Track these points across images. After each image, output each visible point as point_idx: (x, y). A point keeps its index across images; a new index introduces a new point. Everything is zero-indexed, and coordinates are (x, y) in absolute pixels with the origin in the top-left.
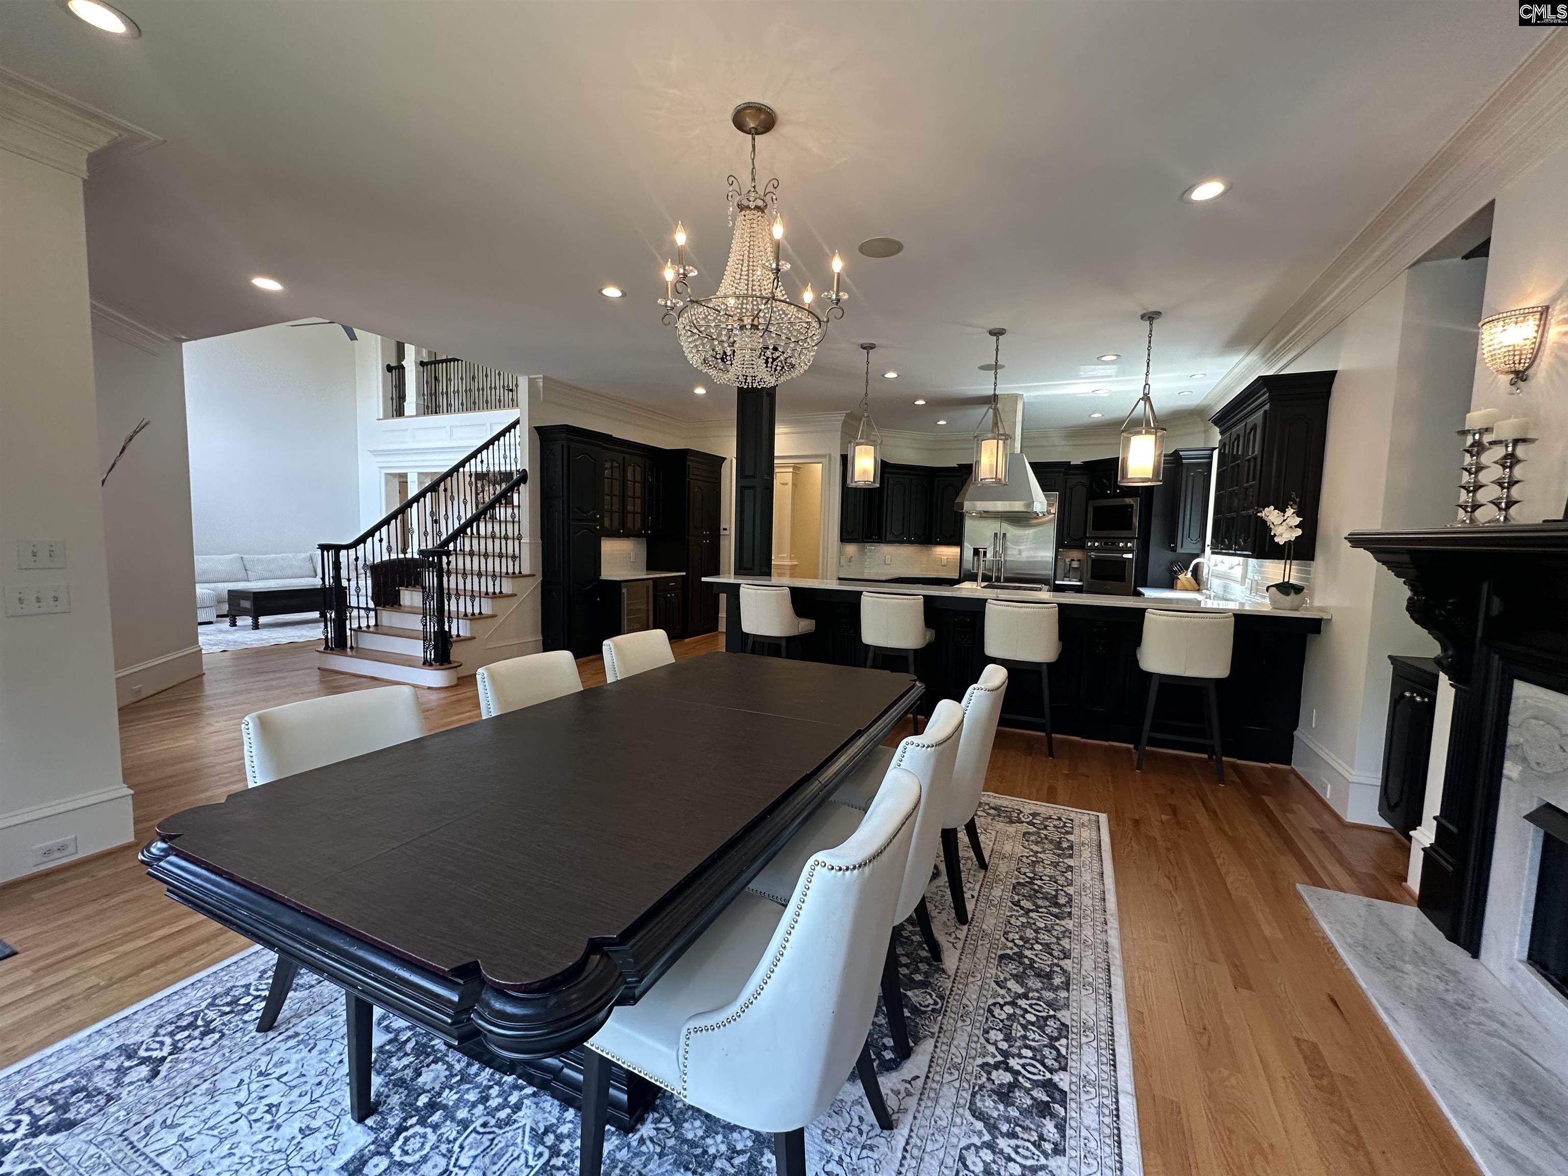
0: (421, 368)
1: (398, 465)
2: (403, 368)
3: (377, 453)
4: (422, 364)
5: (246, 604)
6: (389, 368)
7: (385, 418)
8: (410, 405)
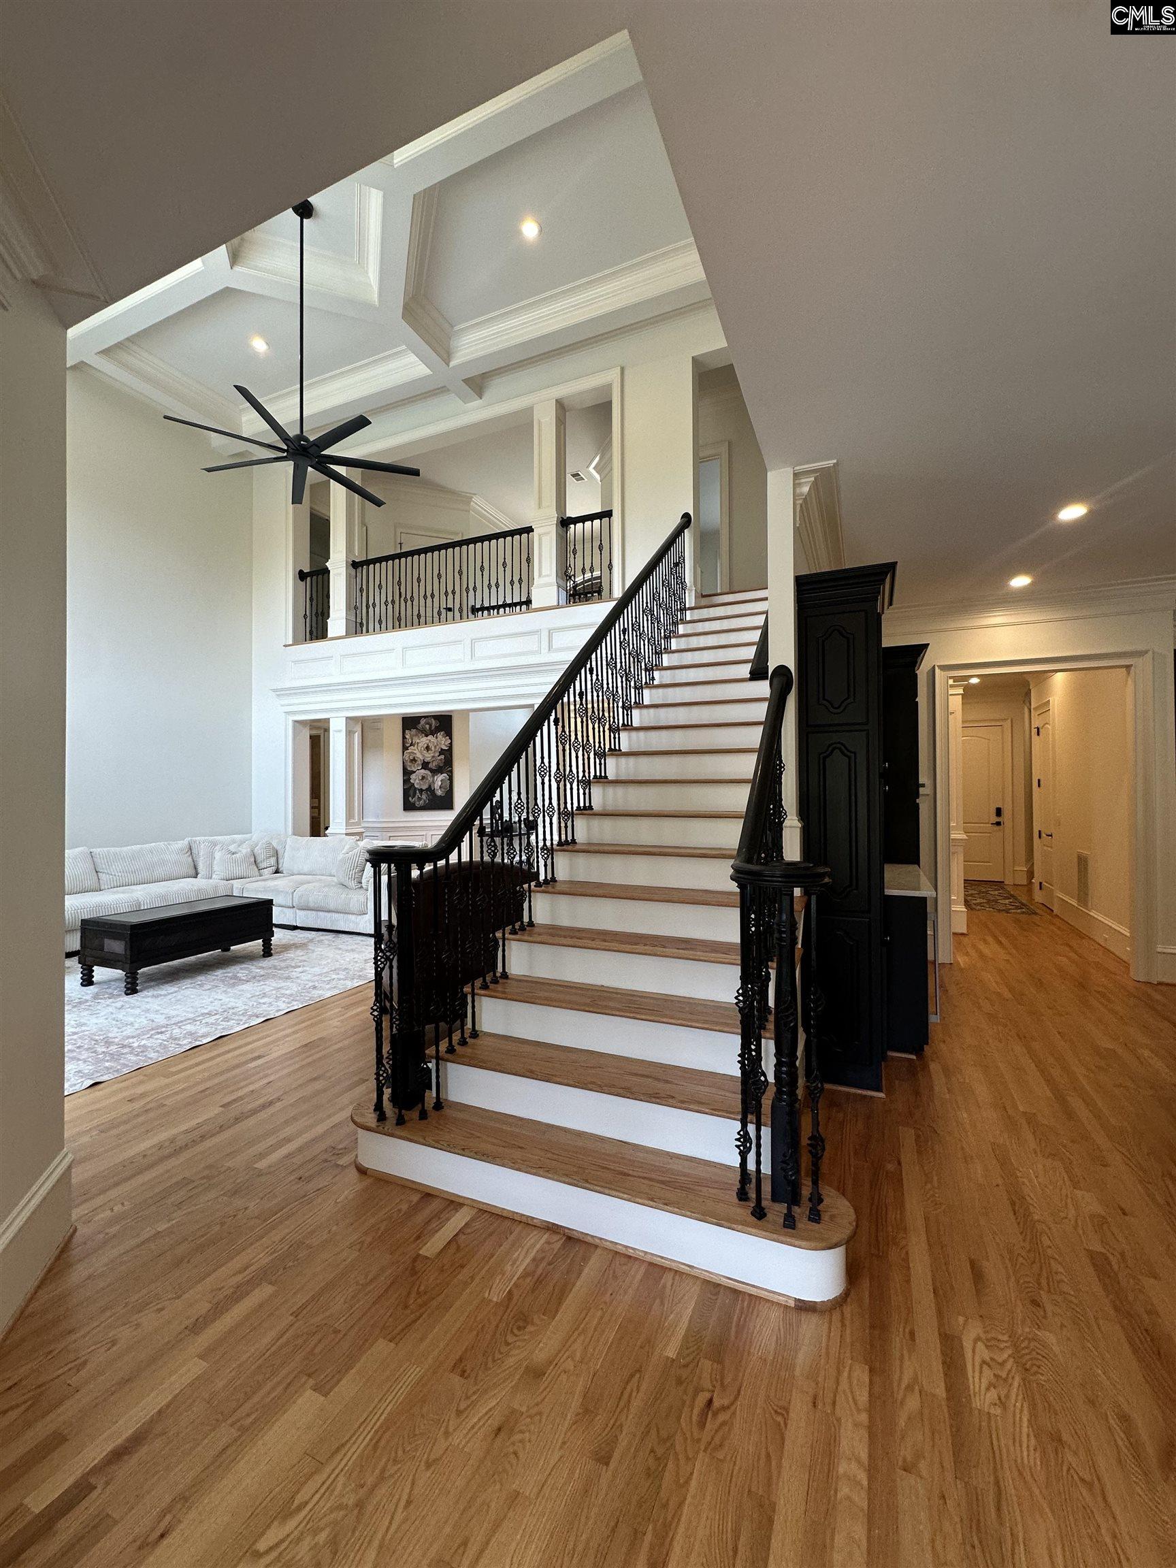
0: (353, 571)
1: (313, 708)
2: (327, 571)
3: (280, 693)
4: (355, 565)
5: (116, 947)
6: (302, 576)
7: (296, 642)
8: (337, 621)
